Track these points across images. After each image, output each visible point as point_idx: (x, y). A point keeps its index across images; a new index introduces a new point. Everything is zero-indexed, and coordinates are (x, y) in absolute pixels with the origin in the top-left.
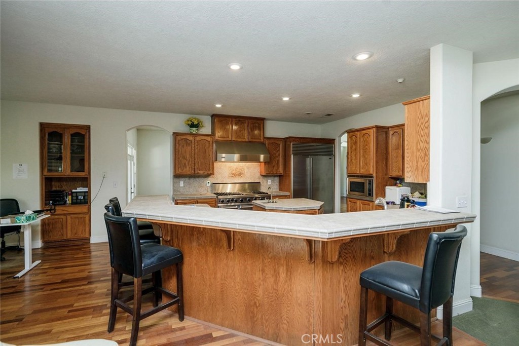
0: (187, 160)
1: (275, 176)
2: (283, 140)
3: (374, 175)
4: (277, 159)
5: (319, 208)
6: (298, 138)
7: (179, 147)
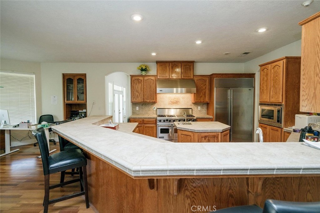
0: (139, 93)
1: (204, 104)
2: (209, 77)
3: (284, 103)
4: (204, 91)
5: (221, 131)
6: (220, 74)
7: (134, 84)
